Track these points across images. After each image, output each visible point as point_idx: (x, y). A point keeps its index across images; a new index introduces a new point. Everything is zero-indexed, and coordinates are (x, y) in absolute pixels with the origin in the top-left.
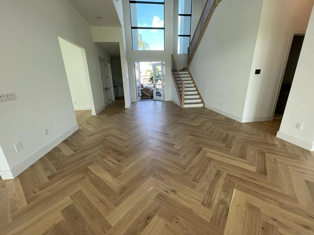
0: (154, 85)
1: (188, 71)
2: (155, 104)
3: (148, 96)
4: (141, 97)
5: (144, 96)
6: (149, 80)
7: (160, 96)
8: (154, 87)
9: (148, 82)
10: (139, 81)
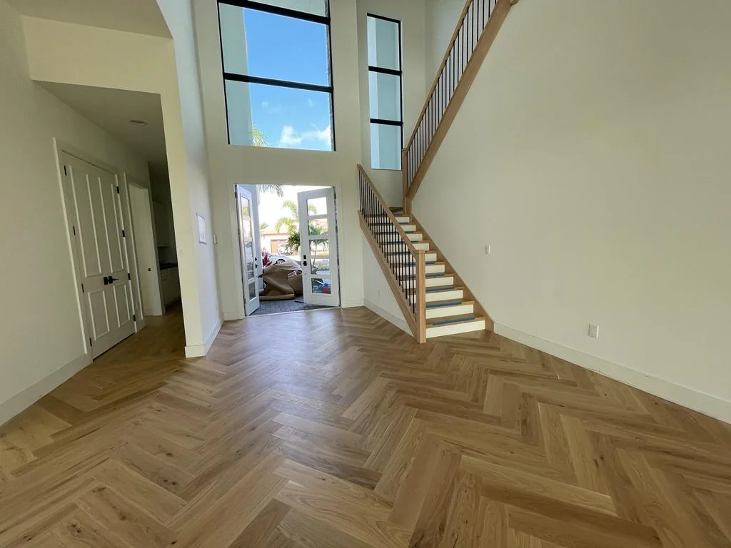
0: (305, 257)
1: (408, 214)
2: (309, 320)
3: (283, 292)
4: (260, 295)
5: (271, 292)
6: (287, 242)
7: (326, 290)
8: (305, 264)
9: (283, 249)
10: (254, 244)
